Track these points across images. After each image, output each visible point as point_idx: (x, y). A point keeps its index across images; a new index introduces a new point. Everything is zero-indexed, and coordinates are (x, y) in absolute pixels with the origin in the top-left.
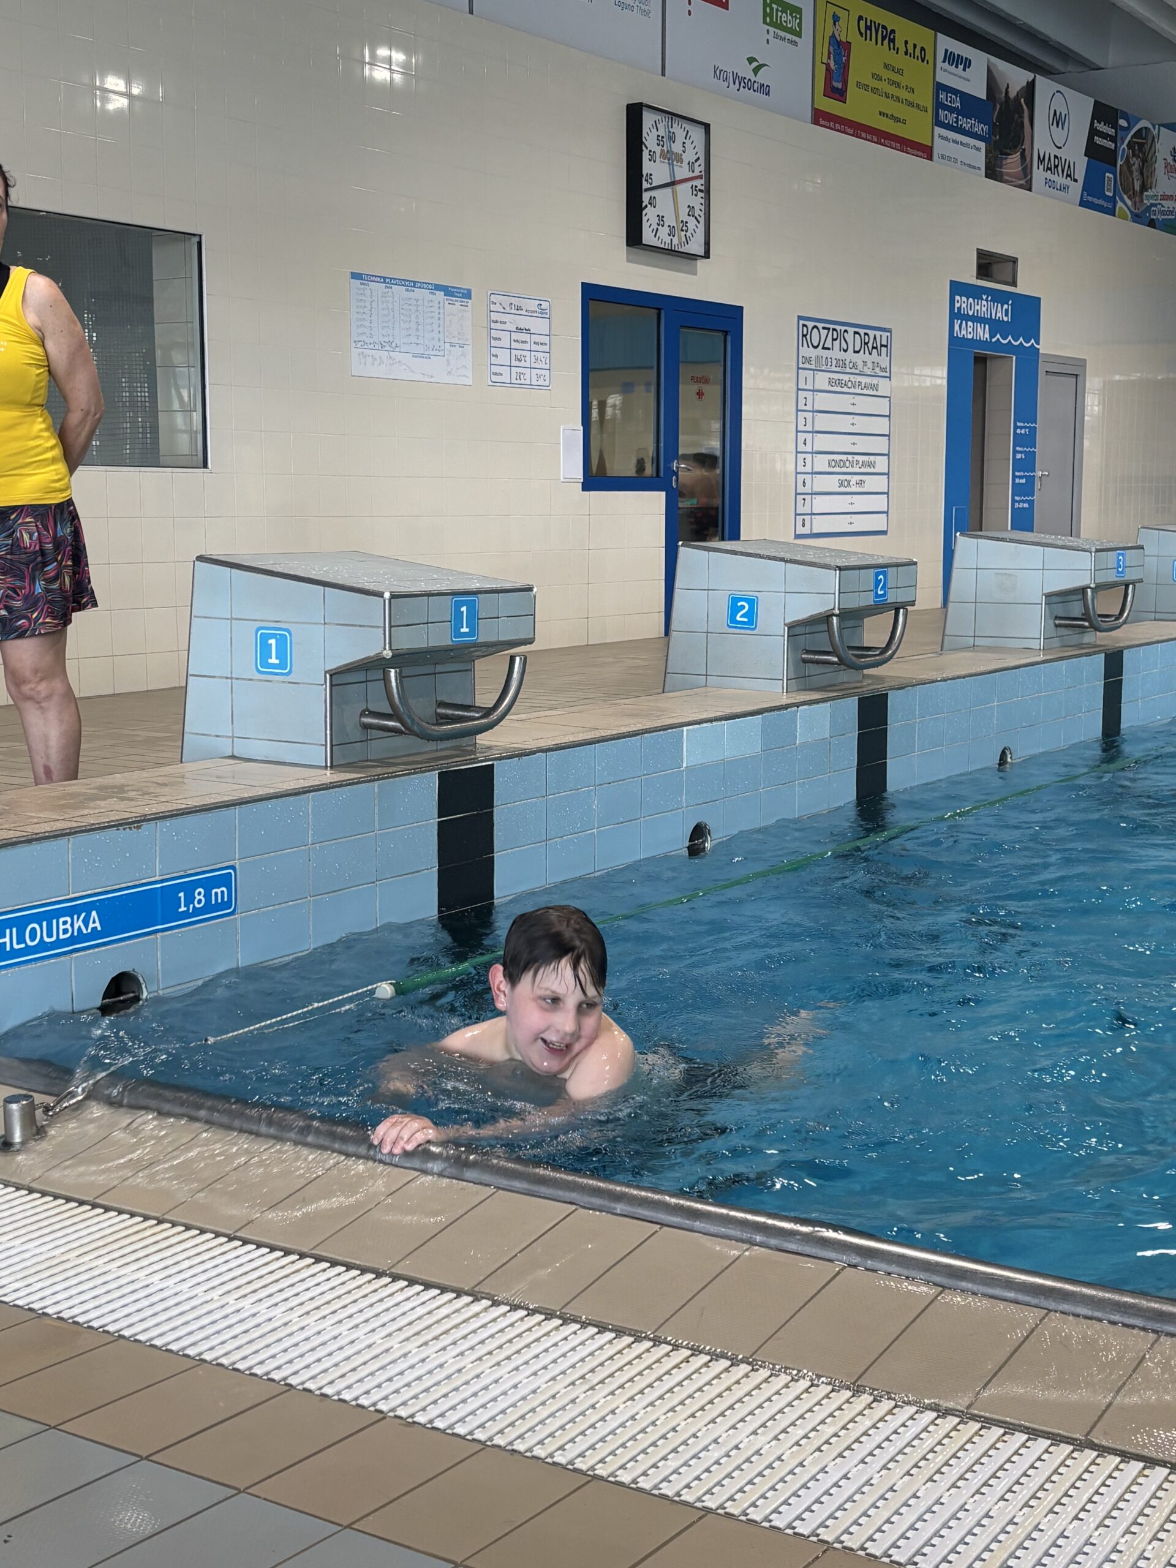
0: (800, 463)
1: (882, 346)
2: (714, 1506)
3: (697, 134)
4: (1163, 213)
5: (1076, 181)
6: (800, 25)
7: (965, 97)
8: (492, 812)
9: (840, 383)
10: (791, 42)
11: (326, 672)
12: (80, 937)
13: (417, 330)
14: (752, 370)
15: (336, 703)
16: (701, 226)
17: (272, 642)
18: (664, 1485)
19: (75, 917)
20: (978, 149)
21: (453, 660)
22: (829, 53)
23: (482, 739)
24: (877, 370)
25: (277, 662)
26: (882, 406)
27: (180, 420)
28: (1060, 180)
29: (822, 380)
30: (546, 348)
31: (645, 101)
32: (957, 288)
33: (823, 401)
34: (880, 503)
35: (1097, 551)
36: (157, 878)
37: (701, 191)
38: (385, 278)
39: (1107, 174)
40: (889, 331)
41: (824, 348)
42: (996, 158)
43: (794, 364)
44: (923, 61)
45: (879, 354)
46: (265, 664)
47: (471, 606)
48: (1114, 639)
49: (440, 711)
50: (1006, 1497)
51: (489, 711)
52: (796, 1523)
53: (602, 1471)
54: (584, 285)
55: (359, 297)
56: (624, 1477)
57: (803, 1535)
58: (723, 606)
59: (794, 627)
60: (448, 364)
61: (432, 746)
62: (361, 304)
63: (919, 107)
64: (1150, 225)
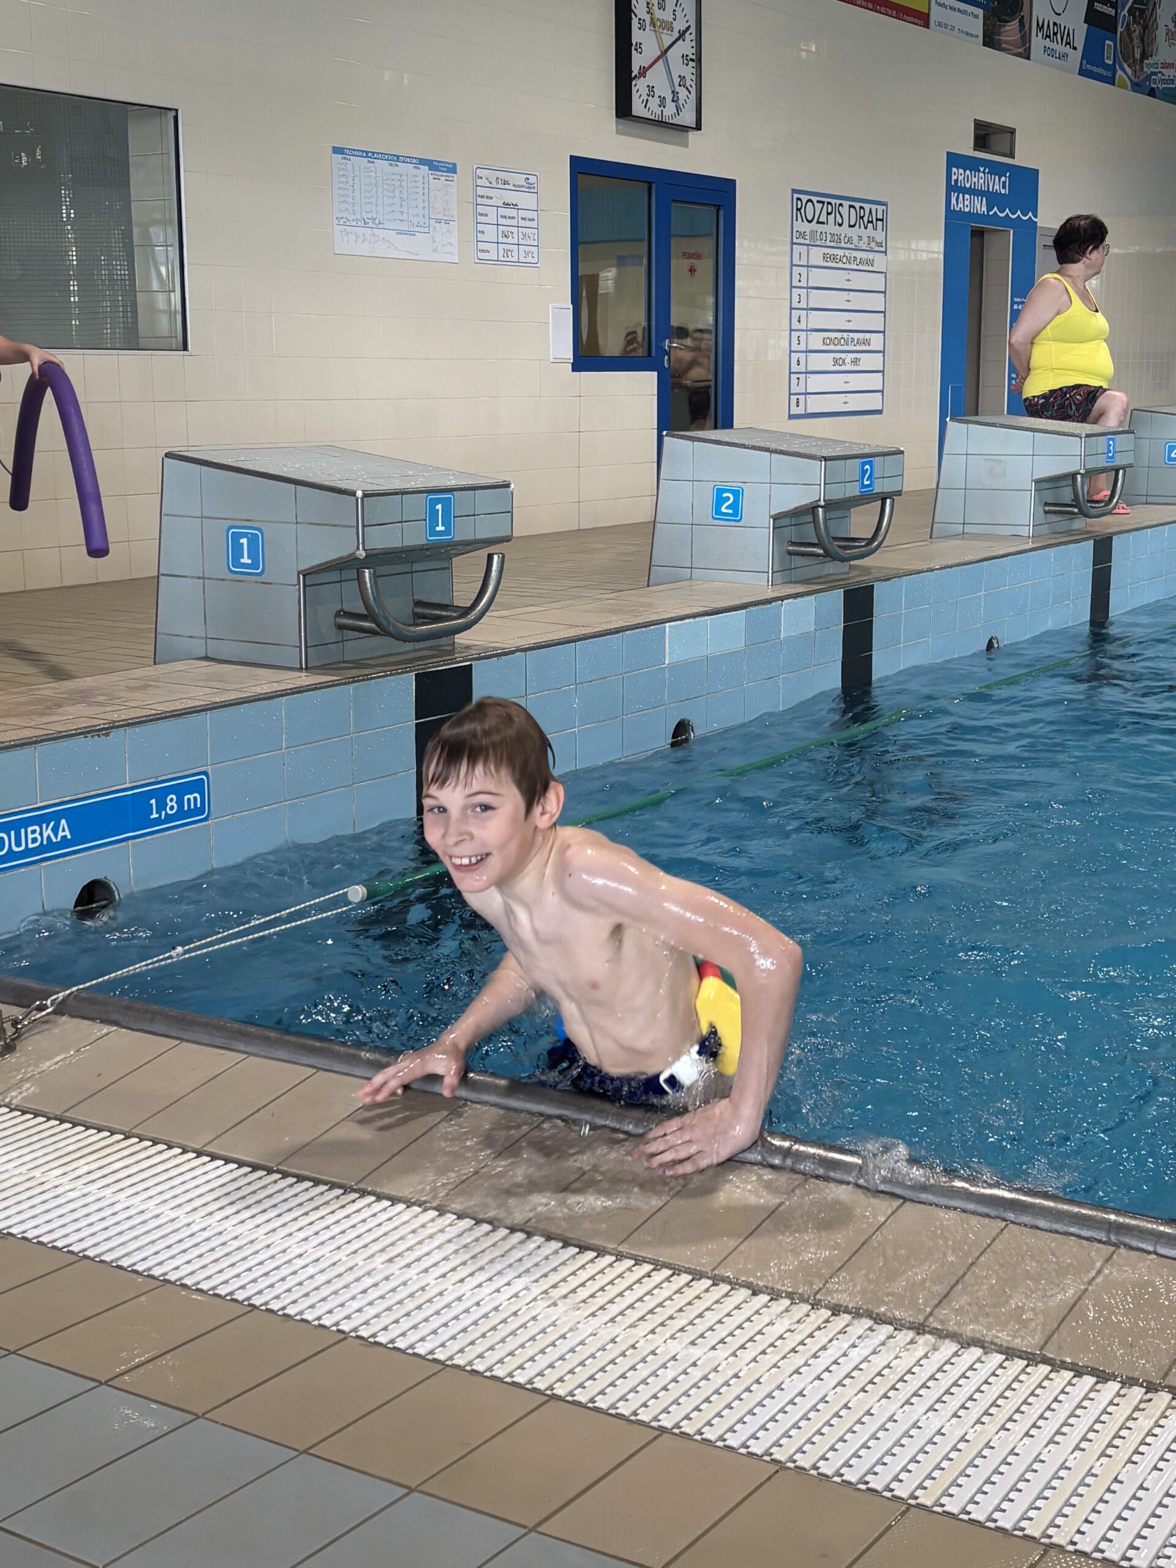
0: (795, 341)
1: (877, 220)
2: (669, 1426)
4: (1163, 81)
5: (1075, 48)
9: (833, 258)
11: (299, 573)
12: (50, 846)
13: (401, 205)
14: (746, 243)
15: (309, 603)
16: (693, 96)
17: (244, 541)
18: (620, 1404)
19: (44, 826)
20: (976, 17)
21: (429, 558)
23: (461, 639)
24: (873, 245)
25: (249, 561)
26: (878, 283)
27: (161, 300)
28: (1060, 48)
29: (816, 256)
30: (534, 224)
32: (954, 160)
33: (819, 277)
34: (875, 381)
35: (1088, 436)
36: (128, 785)
37: (692, 60)
38: (367, 152)
39: (1107, 42)
40: (885, 204)
41: (818, 222)
42: (994, 26)
43: (788, 239)
45: (875, 229)
46: (237, 564)
47: (446, 504)
48: (1104, 524)
49: (418, 610)
50: (959, 1414)
51: (467, 611)
52: (751, 1442)
53: (560, 1390)
54: (573, 159)
55: (342, 173)
56: (582, 1397)
57: (757, 1455)
58: (709, 498)
59: (779, 518)
60: (434, 241)
61: (409, 646)
62: (342, 179)
64: (1150, 94)
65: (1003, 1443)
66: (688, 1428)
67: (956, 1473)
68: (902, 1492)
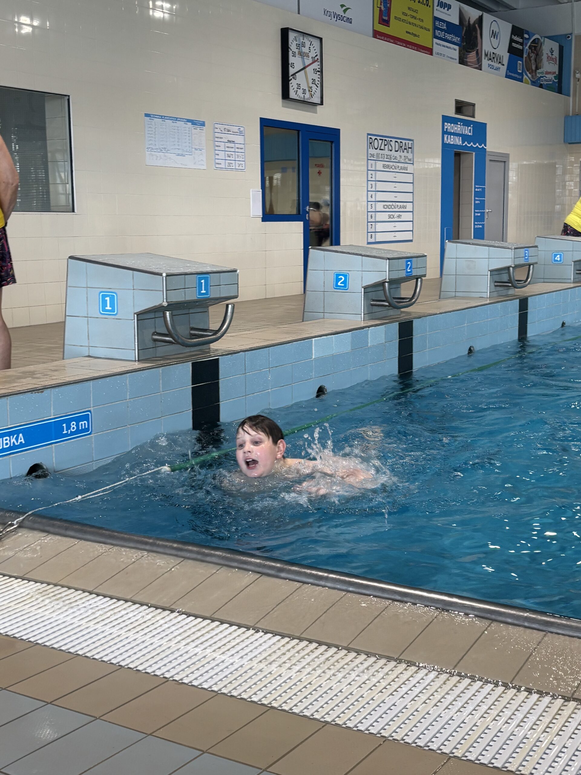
0: (370, 206)
1: (409, 148)
2: (330, 721)
3: (316, 43)
4: (546, 81)
5: (503, 65)
7: (448, 24)
8: (218, 383)
9: (388, 166)
11: (135, 314)
12: (14, 447)
13: (178, 142)
14: (345, 160)
15: (139, 328)
16: (319, 89)
17: (108, 298)
18: (305, 710)
19: (11, 437)
20: (455, 50)
21: (197, 307)
22: (381, 2)
23: (213, 346)
24: (407, 160)
25: (110, 308)
26: (409, 178)
27: (60, 188)
28: (496, 65)
29: (380, 165)
30: (243, 151)
31: (290, 27)
32: (446, 119)
33: (380, 176)
34: (409, 226)
35: (516, 248)
36: (52, 417)
37: (318, 71)
38: (162, 116)
39: (519, 62)
40: (412, 140)
41: (380, 149)
42: (464, 54)
43: (366, 157)
44: (427, 5)
45: (408, 152)
46: (104, 310)
47: (206, 280)
48: (523, 292)
49: (191, 332)
50: (473, 713)
51: (216, 332)
52: (370, 728)
53: (275, 704)
54: (261, 119)
55: (149, 126)
56: (286, 707)
57: (373, 734)
58: (331, 278)
59: (367, 288)
60: (194, 159)
61: (188, 350)
62: (150, 129)
63: (425, 29)
64: (540, 87)
65: (495, 727)
66: (339, 721)
67: (473, 741)
68: (446, 750)
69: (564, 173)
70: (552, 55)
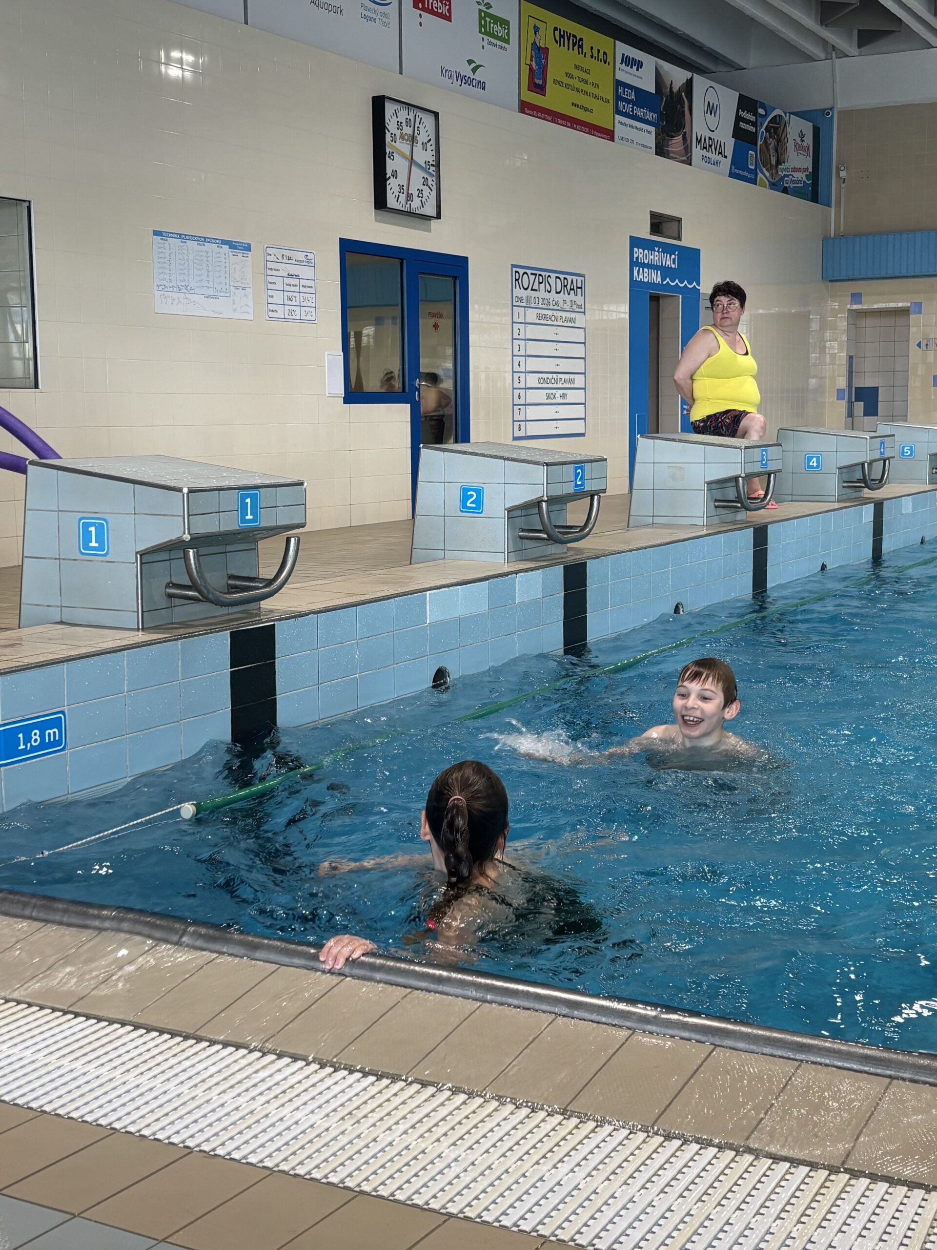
0: (516, 380)
1: (578, 288)
2: (455, 1212)
3: (429, 120)
4: (794, 182)
5: (726, 157)
6: (508, 34)
7: (638, 91)
8: (274, 663)
9: (545, 317)
10: (501, 48)
11: (137, 553)
13: (208, 276)
14: (476, 307)
15: (144, 576)
16: (434, 193)
17: (92, 529)
18: (415, 1196)
20: (650, 133)
21: (239, 541)
22: (532, 56)
23: (265, 604)
24: (575, 307)
25: (97, 545)
26: (579, 336)
27: (15, 350)
28: (714, 157)
29: (532, 315)
30: (312, 290)
31: (386, 95)
32: (635, 242)
33: (532, 332)
34: (579, 411)
35: (746, 448)
37: (432, 165)
38: (180, 235)
39: (750, 152)
40: (583, 276)
41: (532, 290)
42: (664, 140)
43: (510, 302)
44: (605, 62)
45: (576, 295)
46: (87, 547)
47: (254, 498)
48: (760, 516)
49: (231, 582)
50: (684, 1194)
51: (270, 582)
52: (520, 1222)
53: (366, 1187)
54: (341, 240)
55: (161, 250)
56: (384, 1192)
57: (526, 1232)
58: (457, 495)
59: (512, 510)
60: (234, 303)
61: (224, 610)
62: (161, 256)
63: (602, 99)
64: (783, 192)
65: (720, 1216)
66: (470, 1213)
69: (823, 326)
70: (803, 141)
